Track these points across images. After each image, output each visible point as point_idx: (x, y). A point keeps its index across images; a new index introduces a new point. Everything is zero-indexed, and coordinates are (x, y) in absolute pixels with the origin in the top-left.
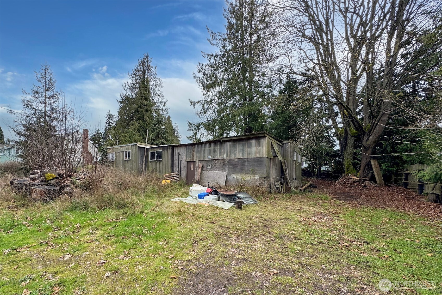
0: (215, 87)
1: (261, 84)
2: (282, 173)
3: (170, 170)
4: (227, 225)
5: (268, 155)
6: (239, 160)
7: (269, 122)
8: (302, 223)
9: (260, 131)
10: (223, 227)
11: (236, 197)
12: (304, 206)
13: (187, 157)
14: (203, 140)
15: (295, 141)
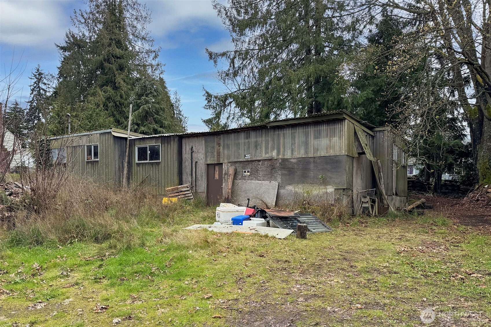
0: (255, 26)
1: (337, 24)
2: (374, 182)
3: (176, 179)
4: (284, 259)
5: (349, 152)
6: (300, 161)
7: (352, 93)
8: (402, 255)
9: (335, 109)
10: (278, 261)
11: (296, 222)
12: (407, 234)
13: (206, 157)
14: (233, 126)
15: (396, 127)
